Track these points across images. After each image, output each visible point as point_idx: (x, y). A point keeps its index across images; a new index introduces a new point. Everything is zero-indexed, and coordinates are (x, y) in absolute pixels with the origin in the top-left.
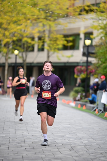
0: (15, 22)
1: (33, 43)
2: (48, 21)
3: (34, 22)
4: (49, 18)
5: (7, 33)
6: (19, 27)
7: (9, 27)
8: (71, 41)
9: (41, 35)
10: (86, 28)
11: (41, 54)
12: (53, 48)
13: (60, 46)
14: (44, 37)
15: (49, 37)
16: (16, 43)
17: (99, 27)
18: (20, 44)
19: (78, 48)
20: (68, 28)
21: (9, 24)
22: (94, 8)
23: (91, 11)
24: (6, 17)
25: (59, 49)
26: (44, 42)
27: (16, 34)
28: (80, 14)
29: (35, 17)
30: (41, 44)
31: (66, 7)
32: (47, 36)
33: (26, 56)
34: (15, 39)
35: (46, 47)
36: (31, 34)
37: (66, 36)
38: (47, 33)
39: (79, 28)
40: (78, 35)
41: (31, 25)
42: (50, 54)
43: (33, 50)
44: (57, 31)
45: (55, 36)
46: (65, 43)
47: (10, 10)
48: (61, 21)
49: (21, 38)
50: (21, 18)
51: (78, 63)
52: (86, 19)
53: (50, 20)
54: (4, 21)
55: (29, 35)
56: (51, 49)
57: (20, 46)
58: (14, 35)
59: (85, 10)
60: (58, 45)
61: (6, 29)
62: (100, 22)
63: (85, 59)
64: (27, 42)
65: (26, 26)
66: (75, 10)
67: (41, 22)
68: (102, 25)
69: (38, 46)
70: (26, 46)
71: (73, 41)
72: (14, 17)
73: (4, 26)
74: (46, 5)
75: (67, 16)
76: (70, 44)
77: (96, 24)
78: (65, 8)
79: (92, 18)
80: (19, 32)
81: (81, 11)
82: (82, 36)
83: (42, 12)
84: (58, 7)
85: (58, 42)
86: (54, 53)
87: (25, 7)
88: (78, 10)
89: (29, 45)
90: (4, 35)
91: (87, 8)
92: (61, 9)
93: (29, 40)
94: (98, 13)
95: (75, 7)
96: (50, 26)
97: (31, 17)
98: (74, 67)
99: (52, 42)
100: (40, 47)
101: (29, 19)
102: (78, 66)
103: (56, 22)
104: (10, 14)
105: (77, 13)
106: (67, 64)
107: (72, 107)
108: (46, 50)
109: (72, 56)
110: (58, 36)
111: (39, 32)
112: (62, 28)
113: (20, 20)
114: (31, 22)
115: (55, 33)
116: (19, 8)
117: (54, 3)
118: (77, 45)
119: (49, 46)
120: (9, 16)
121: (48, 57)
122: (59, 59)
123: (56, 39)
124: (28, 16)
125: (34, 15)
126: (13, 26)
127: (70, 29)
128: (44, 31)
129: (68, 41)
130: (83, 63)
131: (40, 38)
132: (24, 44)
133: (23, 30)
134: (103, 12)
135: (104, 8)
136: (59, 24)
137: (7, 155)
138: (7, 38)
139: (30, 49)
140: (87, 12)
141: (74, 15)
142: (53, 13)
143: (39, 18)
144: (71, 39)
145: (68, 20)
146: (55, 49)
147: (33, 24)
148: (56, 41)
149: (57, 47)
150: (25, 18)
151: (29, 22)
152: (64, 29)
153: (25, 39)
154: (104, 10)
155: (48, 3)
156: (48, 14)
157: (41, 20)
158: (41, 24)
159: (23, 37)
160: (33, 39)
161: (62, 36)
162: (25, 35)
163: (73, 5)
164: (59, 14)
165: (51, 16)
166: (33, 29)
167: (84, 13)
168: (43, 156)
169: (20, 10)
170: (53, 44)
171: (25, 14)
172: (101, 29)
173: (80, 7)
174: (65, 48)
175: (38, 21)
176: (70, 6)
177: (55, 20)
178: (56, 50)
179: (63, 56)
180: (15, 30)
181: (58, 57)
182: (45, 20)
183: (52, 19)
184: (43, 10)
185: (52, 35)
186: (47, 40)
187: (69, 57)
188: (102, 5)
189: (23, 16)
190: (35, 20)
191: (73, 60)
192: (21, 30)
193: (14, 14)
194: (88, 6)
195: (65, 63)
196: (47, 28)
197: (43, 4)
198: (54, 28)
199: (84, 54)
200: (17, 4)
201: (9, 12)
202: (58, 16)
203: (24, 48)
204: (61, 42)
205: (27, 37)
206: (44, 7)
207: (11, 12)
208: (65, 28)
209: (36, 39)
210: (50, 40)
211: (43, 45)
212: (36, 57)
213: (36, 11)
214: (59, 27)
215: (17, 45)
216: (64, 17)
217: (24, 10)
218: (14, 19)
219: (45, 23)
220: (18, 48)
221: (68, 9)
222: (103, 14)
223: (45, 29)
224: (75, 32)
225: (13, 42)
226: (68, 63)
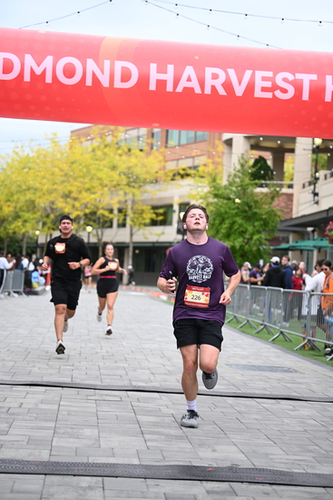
0: (88, 190)
1: (111, 216)
2: (131, 189)
3: (113, 189)
4: (133, 184)
5: (77, 204)
6: (93, 196)
7: (80, 196)
8: (161, 215)
9: (121, 206)
10: (180, 197)
11: (122, 230)
12: (138, 223)
13: (148, 221)
14: (126, 209)
15: (132, 208)
16: (89, 216)
17: (198, 197)
18: (93, 218)
19: (171, 224)
20: (157, 196)
21: (80, 192)
22: (192, 172)
23: (188, 175)
24: (76, 183)
25: (145, 225)
26: (125, 215)
27: (89, 206)
28: (173, 180)
29: (115, 183)
30: (122, 218)
31: (156, 170)
32: (129, 207)
33: (102, 234)
34: (87, 211)
35: (129, 222)
36: (109, 204)
37: (154, 208)
38: (129, 203)
39: (172, 198)
40: (171, 206)
41: (109, 193)
42: (134, 231)
43: (111, 226)
44: (143, 201)
45: (140, 208)
46: (154, 216)
47: (81, 174)
48: (148, 188)
49: (95, 210)
50: (95, 185)
51: (170, 243)
52: (182, 186)
53: (134, 187)
54: (74, 189)
55: (106, 207)
56: (135, 225)
57: (94, 221)
58: (86, 207)
59: (179, 174)
60: (144, 219)
61: (75, 199)
62: (200, 189)
63: (180, 237)
64: (104, 216)
65: (102, 195)
66: (166, 175)
67: (122, 189)
68: (202, 194)
69: (118, 220)
70: (101, 220)
71: (165, 214)
72: (86, 183)
73: (74, 195)
74: (129, 168)
75: (157, 182)
76: (161, 218)
77: (194, 192)
78: (153, 171)
79: (190, 185)
80: (93, 202)
81: (174, 175)
82: (176, 208)
83: (123, 177)
84: (144, 170)
85: (144, 216)
86: (139, 230)
87: (102, 170)
88: (171, 174)
89: (106, 219)
90: (73, 206)
91: (182, 172)
92: (148, 173)
93: (106, 213)
94: (197, 178)
95: (167, 171)
96: (134, 195)
97: (108, 183)
98: (167, 248)
99: (136, 215)
100: (121, 222)
101: (106, 186)
102: (171, 246)
103: (142, 189)
104: (82, 179)
105: (170, 178)
106: (156, 245)
107: (164, 301)
108: (128, 226)
109: (163, 233)
110: (144, 208)
111: (120, 202)
112: (150, 197)
113: (94, 188)
114: (109, 189)
115: (141, 203)
116: (93, 172)
117: (139, 165)
118: (169, 219)
119: (133, 221)
120: (81, 182)
121: (132, 235)
122: (146, 238)
123: (142, 212)
124: (105, 182)
125: (112, 181)
126: (85, 194)
127: (160, 199)
128: (126, 201)
129: (157, 215)
130: (178, 242)
131: (120, 211)
132: (99, 218)
133: (98, 199)
134: (202, 177)
135: (204, 172)
136: (146, 192)
137: (78, 364)
138: (77, 210)
139: (108, 224)
140: (182, 176)
141: (165, 181)
142: (137, 178)
143: (119, 185)
144: (161, 211)
145: (157, 186)
146: (140, 224)
147: (112, 193)
148: (142, 213)
149: (143, 222)
150: (101, 184)
151: (106, 189)
152: (152, 199)
153: (100, 212)
154: (203, 175)
155: (131, 165)
156: (131, 180)
157: (122, 187)
158: (121, 193)
159: (98, 208)
160: (111, 211)
161: (149, 207)
162: (101, 206)
163: (164, 168)
164: (145, 179)
165: (135, 182)
166: (111, 199)
167: (178, 177)
168: (126, 365)
169: (95, 175)
170: (137, 219)
171: (101, 179)
172: (201, 198)
173: (173, 170)
174: (154, 223)
175: (118, 188)
176: (160, 170)
177: (140, 187)
178: (142, 226)
179: (151, 234)
180: (88, 200)
181: (144, 235)
182: (127, 187)
183: (136, 185)
184: (124, 174)
185: (136, 206)
186: (129, 212)
187: (159, 235)
188: (201, 169)
189: (98, 182)
190: (115, 187)
191: (163, 239)
192: (96, 200)
193: (87, 180)
194: (184, 170)
195: (154, 243)
196: (130, 197)
197: (125, 166)
198: (138, 198)
199: (179, 231)
200: (91, 167)
201: (80, 177)
202: (145, 182)
203: (99, 224)
204: (149, 216)
205: (103, 208)
206: (126, 171)
207: (83, 177)
208: (154, 197)
209: (116, 212)
210: (134, 213)
211: (125, 220)
212: (116, 235)
213: (115, 175)
214: (146, 196)
215: (90, 219)
216: (152, 183)
217: (100, 175)
218: (87, 186)
219: (127, 191)
220: (91, 223)
221: (157, 172)
222: (202, 180)
223: (127, 198)
224: (167, 202)
225: (86, 215)
226: (157, 242)
